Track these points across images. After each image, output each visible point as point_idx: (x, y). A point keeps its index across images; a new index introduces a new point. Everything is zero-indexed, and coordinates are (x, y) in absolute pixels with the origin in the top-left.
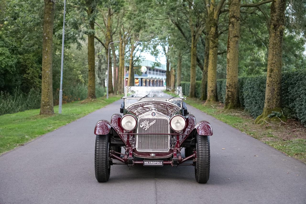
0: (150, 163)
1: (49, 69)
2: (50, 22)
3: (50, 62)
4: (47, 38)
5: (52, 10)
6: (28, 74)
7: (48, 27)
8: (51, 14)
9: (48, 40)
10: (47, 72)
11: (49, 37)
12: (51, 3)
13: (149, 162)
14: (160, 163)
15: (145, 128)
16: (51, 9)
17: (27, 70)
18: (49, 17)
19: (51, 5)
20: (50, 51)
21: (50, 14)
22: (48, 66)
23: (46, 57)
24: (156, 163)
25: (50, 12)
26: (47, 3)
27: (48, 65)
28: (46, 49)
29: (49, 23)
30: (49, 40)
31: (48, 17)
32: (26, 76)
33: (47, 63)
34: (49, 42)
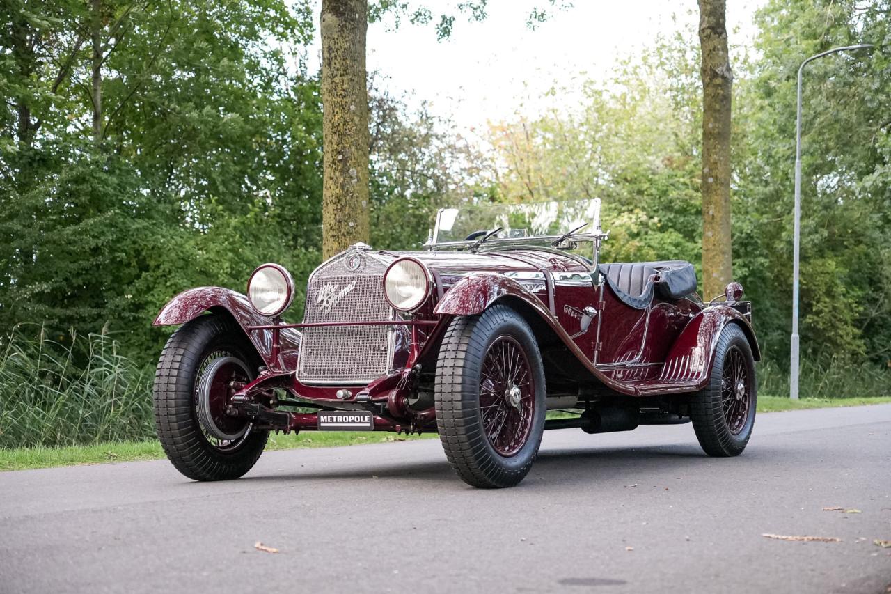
0: (336, 422)
1: (722, 268)
2: (719, 133)
3: (721, 246)
4: (711, 180)
5: (722, 101)
6: (818, 313)
7: (715, 148)
8: (719, 111)
9: (714, 187)
10: (715, 275)
11: (716, 178)
12: (718, 81)
13: (335, 417)
14: (364, 419)
15: (327, 305)
16: (720, 97)
17: (814, 303)
18: (716, 120)
19: (719, 85)
20: (720, 215)
21: (716, 111)
22: (717, 259)
23: (710, 234)
24: (353, 421)
25: (718, 107)
26: (707, 80)
27: (717, 257)
28: (711, 213)
29: (715, 138)
30: (717, 185)
31: (712, 119)
32: (811, 321)
33: (714, 250)
34: (719, 192)
